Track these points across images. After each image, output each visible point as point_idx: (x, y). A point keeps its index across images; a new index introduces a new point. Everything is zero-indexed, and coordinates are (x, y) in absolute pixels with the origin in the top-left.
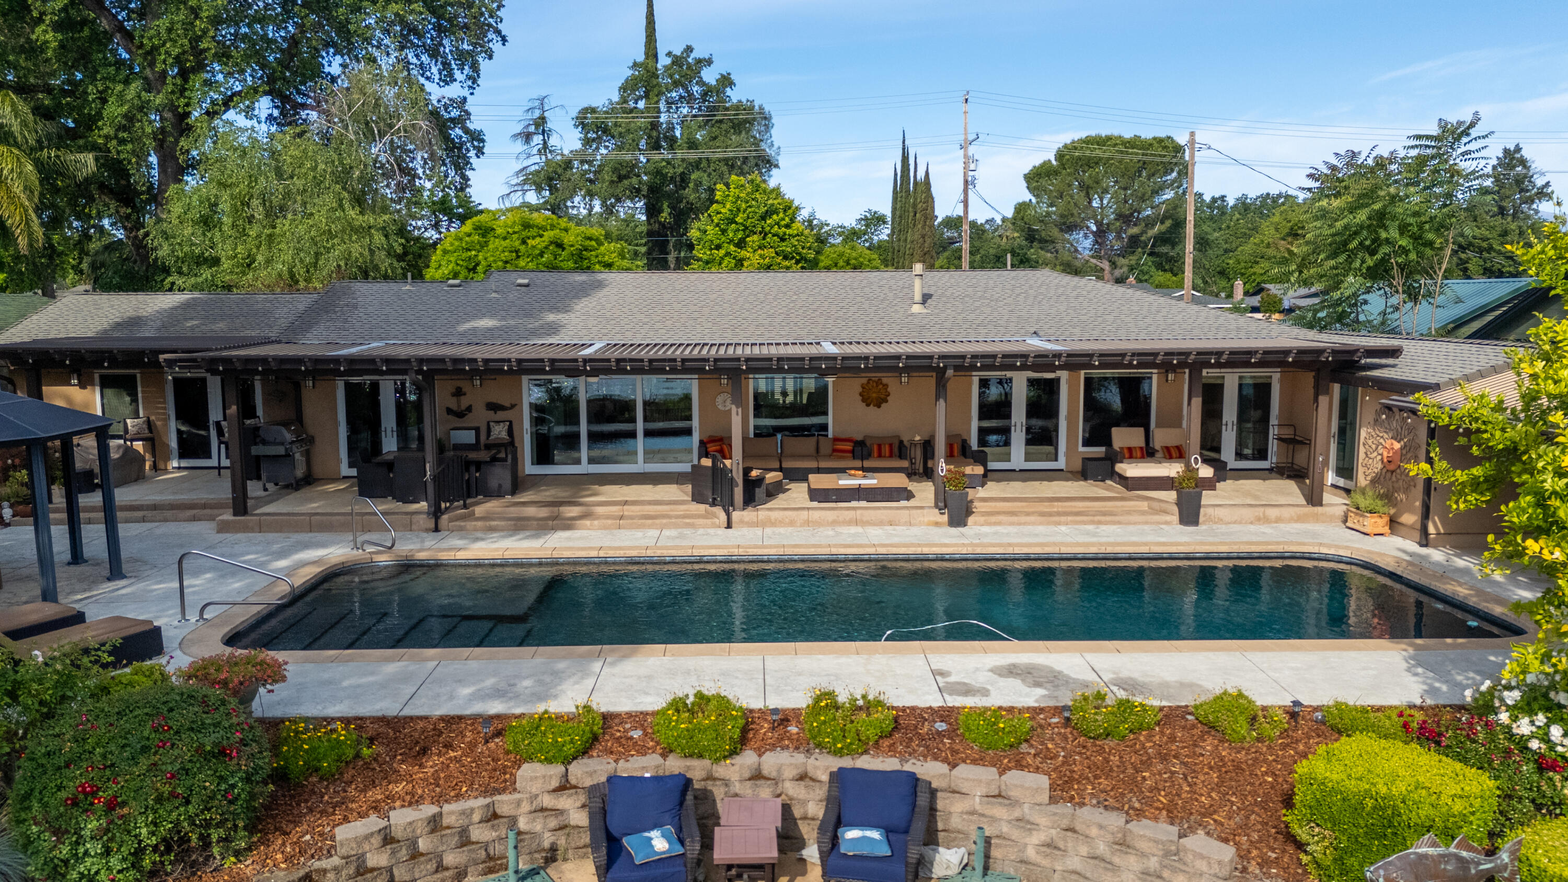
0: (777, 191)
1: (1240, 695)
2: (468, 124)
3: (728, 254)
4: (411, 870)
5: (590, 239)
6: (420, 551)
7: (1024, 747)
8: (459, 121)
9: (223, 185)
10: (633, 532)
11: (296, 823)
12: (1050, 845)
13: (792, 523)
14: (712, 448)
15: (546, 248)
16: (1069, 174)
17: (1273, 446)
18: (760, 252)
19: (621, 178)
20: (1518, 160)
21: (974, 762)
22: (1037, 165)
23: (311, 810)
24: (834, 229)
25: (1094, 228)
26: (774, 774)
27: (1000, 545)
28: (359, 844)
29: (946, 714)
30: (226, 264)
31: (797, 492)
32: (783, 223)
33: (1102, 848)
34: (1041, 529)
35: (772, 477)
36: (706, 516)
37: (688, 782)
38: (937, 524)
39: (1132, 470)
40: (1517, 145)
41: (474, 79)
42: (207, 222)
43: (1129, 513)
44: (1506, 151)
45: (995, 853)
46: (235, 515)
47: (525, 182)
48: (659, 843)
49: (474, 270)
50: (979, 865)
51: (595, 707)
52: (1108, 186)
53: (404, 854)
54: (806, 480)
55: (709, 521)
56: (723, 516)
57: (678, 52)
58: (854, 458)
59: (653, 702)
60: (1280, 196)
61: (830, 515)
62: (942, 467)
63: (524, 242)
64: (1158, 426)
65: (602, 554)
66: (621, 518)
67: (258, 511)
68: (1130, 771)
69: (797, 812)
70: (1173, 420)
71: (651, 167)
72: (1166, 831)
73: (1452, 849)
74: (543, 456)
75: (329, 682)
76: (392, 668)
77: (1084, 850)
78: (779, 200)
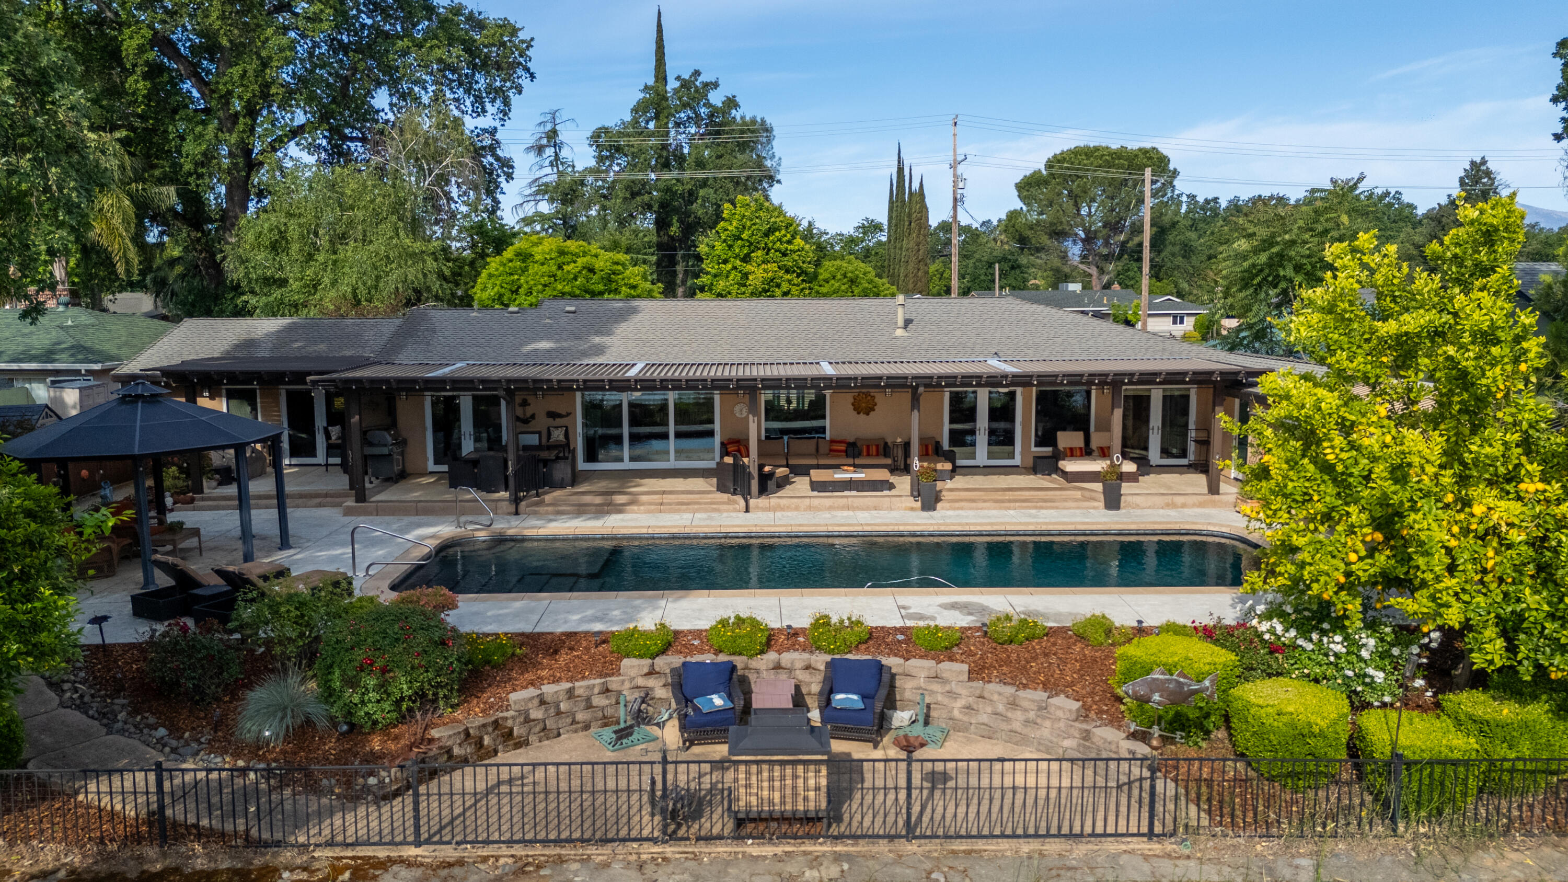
0: (779, 210)
1: (1104, 617)
2: (499, 152)
3: (735, 268)
4: (557, 722)
5: (617, 263)
6: (509, 528)
7: (955, 649)
8: (492, 149)
9: (290, 215)
10: (672, 515)
11: (483, 692)
12: (969, 707)
13: (797, 508)
14: (731, 448)
15: (580, 272)
16: (1058, 184)
17: (1192, 447)
18: (763, 266)
19: (634, 195)
20: (1483, 172)
21: (921, 657)
22: (1028, 174)
23: (490, 685)
24: (833, 237)
25: (1083, 236)
26: (789, 666)
27: (959, 524)
28: (526, 704)
29: (903, 630)
30: (295, 285)
31: (801, 484)
32: (784, 239)
33: (1001, 708)
34: (994, 512)
35: (781, 471)
36: (729, 502)
37: (734, 668)
38: (912, 509)
39: (1070, 466)
40: (1483, 158)
41: (505, 113)
42: (277, 246)
43: (1065, 500)
44: (1473, 163)
45: (933, 714)
46: (357, 502)
47: (537, 193)
48: (718, 701)
49: (516, 292)
50: (921, 719)
51: (667, 624)
52: (1096, 195)
53: (552, 711)
54: (808, 474)
55: (731, 507)
56: (742, 503)
57: (686, 76)
58: (847, 456)
59: (704, 624)
60: (1272, 197)
61: (827, 502)
62: (916, 464)
63: (560, 267)
64: (1097, 430)
65: (650, 531)
66: (661, 504)
67: (373, 499)
68: (1023, 662)
69: (804, 690)
70: (1105, 427)
71: (661, 185)
72: (1041, 695)
73: (1174, 677)
74: (591, 456)
75: (476, 614)
76: (518, 605)
77: (989, 709)
78: (781, 218)
